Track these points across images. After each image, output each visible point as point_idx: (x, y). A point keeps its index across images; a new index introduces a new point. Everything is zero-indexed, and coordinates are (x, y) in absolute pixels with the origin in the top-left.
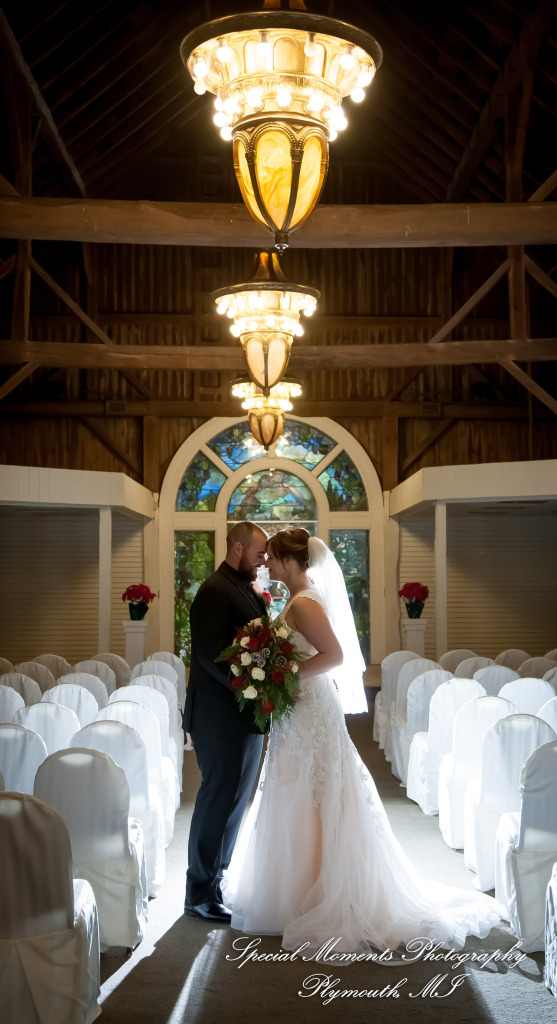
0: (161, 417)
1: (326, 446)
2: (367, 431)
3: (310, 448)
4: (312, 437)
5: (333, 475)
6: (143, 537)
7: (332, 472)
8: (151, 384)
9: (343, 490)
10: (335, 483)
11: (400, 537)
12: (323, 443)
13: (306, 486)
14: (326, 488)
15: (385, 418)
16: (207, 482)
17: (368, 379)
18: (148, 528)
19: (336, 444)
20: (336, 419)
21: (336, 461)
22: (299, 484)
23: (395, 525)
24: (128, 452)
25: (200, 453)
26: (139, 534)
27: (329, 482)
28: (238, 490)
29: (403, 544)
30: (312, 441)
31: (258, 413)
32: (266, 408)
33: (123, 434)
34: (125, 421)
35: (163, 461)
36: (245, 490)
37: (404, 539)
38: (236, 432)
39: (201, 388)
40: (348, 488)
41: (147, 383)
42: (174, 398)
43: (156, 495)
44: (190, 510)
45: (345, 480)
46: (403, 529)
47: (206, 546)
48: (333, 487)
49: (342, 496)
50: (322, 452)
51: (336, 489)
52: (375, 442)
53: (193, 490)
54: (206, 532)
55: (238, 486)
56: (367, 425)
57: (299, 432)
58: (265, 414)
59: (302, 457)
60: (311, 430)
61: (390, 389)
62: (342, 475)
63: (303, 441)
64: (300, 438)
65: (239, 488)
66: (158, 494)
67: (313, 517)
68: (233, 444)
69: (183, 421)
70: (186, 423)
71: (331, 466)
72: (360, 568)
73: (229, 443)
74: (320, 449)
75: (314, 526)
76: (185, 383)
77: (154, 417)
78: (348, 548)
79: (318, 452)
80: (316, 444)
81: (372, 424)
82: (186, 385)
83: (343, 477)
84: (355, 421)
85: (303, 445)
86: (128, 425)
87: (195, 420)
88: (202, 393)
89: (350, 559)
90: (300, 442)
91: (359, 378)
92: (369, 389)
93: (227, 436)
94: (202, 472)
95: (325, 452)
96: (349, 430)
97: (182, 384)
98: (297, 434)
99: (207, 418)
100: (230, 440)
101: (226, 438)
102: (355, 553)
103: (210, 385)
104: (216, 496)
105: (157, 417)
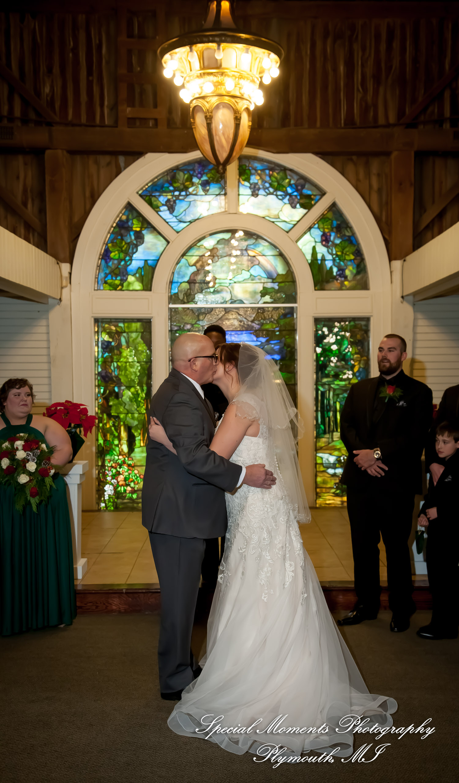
0: (72, 152)
1: (309, 197)
2: (368, 175)
3: (286, 200)
4: (290, 185)
5: (319, 239)
6: (48, 326)
7: (317, 233)
8: (57, 105)
9: (334, 260)
10: (321, 250)
11: (415, 326)
12: (306, 192)
13: (281, 255)
14: (309, 257)
15: (395, 154)
16: (140, 248)
17: (369, 98)
18: (55, 314)
19: (323, 193)
20: (323, 155)
21: (323, 218)
22: (270, 252)
23: (408, 309)
24: (25, 204)
25: (130, 207)
26: (44, 322)
27: (314, 248)
28: (183, 261)
29: (419, 337)
30: (289, 190)
31: (206, 105)
32: (221, 95)
33: (18, 178)
34: (20, 159)
35: (76, 219)
36: (193, 260)
37: (419, 330)
38: (181, 176)
39: (129, 109)
40: (339, 258)
41: (51, 104)
42: (91, 124)
43: (65, 267)
44: (114, 288)
45: (336, 245)
46: (419, 316)
47: (139, 339)
48: (319, 257)
49: (331, 268)
50: (303, 206)
51: (323, 259)
52: (380, 191)
53: (120, 260)
54: (139, 320)
55: (183, 255)
56: (367, 165)
57: (270, 176)
58: (217, 107)
59: (274, 212)
60: (288, 172)
61: (401, 113)
62: (332, 238)
63: (276, 190)
64: (271, 185)
65: (185, 257)
66: (68, 265)
67: (292, 298)
68: (177, 193)
69: (104, 160)
70: (109, 164)
71: (316, 226)
72: (356, 369)
73: (171, 191)
74: (301, 201)
75: (291, 311)
76: (106, 103)
77: (59, 151)
78: (338, 343)
79: (298, 206)
80: (295, 194)
81: (375, 165)
82: (107, 107)
83: (333, 242)
84: (351, 160)
85: (277, 196)
86: (26, 164)
87: (121, 159)
88: (130, 116)
89: (342, 357)
90: (271, 190)
91: (358, 96)
92: (372, 114)
93: (167, 181)
94: (132, 233)
95: (307, 205)
96: (343, 173)
97: (102, 105)
98: (267, 179)
99: (138, 154)
100: (171, 188)
101: (166, 185)
102: (349, 350)
103: (142, 105)
104: (153, 268)
105: (65, 152)
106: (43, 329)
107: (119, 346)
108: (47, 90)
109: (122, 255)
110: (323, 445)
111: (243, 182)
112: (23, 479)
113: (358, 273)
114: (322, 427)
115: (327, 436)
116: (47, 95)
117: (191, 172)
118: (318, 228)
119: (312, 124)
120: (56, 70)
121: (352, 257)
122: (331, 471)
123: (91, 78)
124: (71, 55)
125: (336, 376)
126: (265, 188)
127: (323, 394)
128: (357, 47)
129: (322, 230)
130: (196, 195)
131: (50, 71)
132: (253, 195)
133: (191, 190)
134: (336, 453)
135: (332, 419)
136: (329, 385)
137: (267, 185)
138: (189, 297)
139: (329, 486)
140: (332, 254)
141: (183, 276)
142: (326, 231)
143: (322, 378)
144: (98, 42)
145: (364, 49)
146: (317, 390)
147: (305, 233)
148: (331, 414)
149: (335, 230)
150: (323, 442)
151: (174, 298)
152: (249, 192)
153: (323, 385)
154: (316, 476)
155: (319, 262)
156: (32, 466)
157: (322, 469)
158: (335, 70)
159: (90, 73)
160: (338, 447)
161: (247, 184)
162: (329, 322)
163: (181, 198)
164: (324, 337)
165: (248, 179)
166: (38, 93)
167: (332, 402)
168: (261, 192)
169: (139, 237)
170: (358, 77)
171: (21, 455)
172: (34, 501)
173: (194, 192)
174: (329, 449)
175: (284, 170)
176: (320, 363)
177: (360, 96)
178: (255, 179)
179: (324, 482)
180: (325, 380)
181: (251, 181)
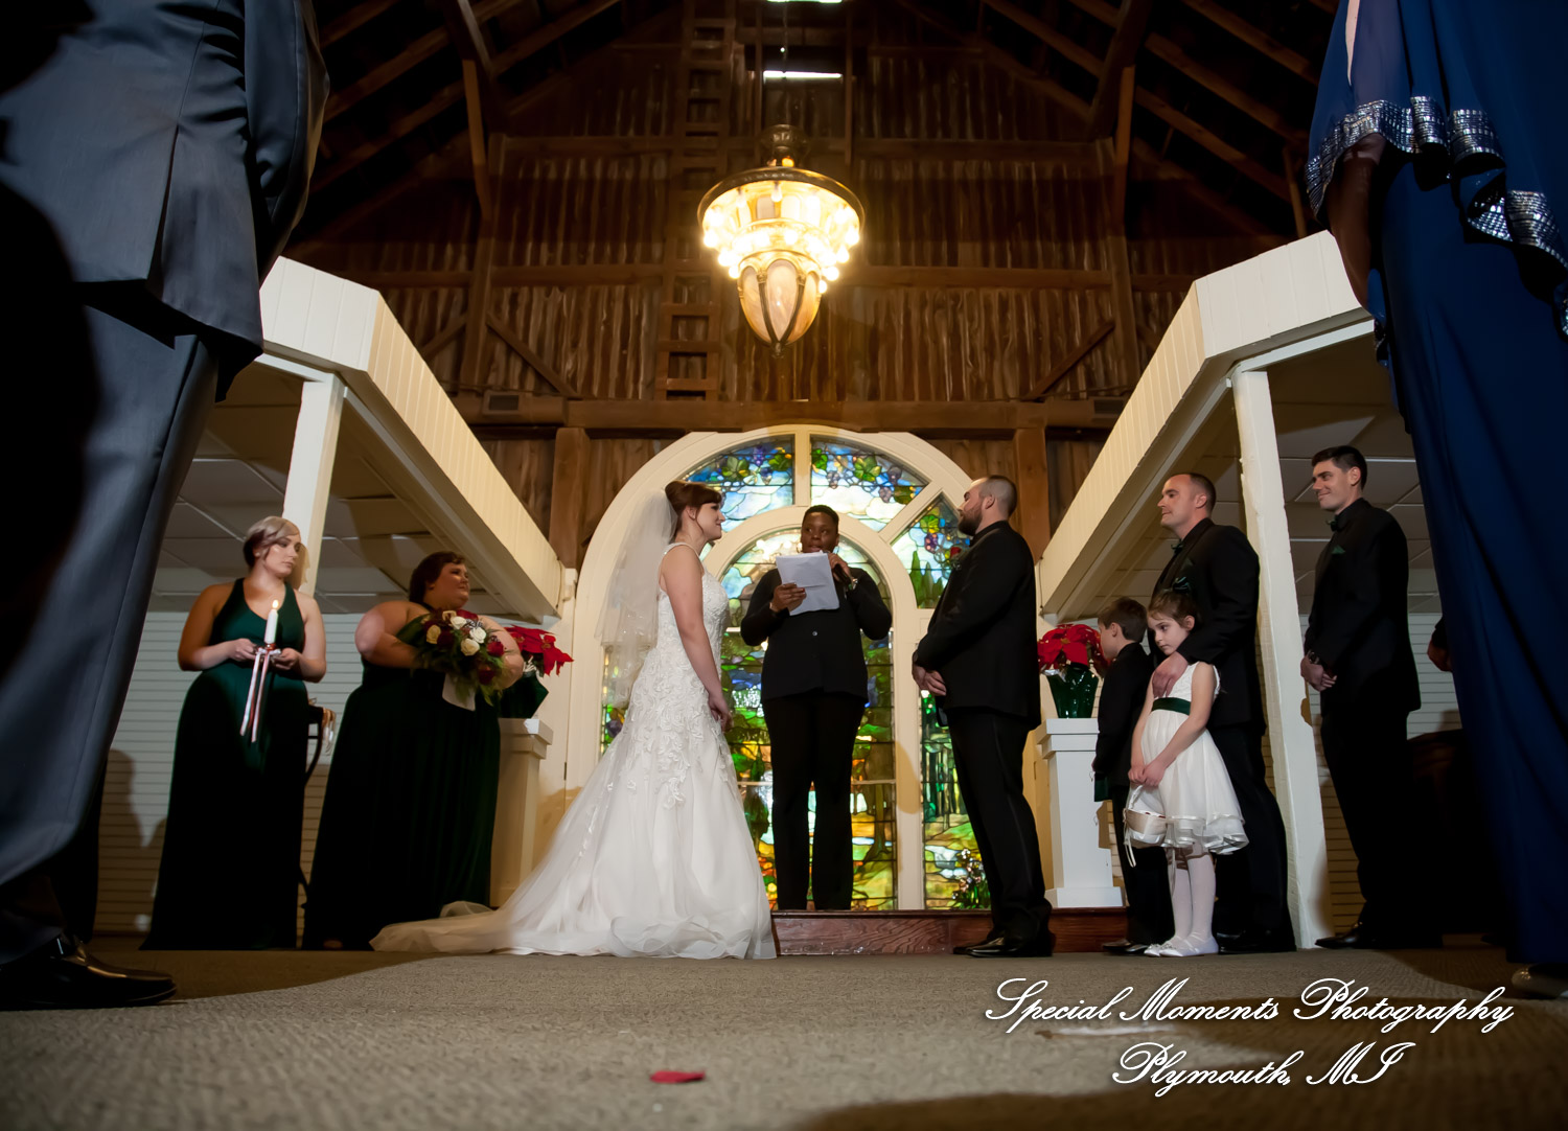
0: (594, 434)
1: (906, 488)
3: (876, 493)
4: (881, 474)
5: (921, 542)
7: (918, 535)
8: (580, 383)
9: (943, 570)
10: (926, 558)
12: (901, 482)
14: (908, 565)
15: (1019, 434)
17: (982, 373)
19: (925, 483)
20: (925, 435)
21: (925, 514)
27: (915, 554)
28: (733, 570)
30: (880, 480)
33: (520, 467)
36: (747, 569)
38: (734, 463)
39: (669, 381)
41: (572, 380)
42: (621, 397)
43: (571, 573)
45: (945, 550)
48: (923, 566)
49: (940, 580)
50: (899, 500)
51: (928, 569)
55: (734, 562)
56: (983, 450)
57: (854, 463)
59: (860, 508)
60: (878, 458)
61: (1023, 389)
62: (940, 542)
63: (862, 479)
64: (855, 474)
65: (735, 565)
66: (573, 571)
68: (727, 484)
69: (634, 444)
70: (640, 449)
71: (918, 525)
73: (719, 482)
74: (897, 494)
76: (642, 379)
77: (576, 430)
79: (892, 499)
80: (888, 484)
81: (994, 449)
82: (643, 383)
83: (941, 547)
84: (962, 444)
85: (863, 487)
86: (532, 451)
87: (656, 443)
88: (670, 388)
90: (855, 480)
91: (966, 371)
92: (986, 391)
93: (715, 469)
95: (903, 497)
96: (951, 457)
97: (636, 381)
98: (850, 466)
99: (677, 434)
100: (721, 478)
101: (714, 474)
103: (687, 376)
105: (583, 430)
108: (569, 366)
110: (935, 833)
111: (817, 470)
114: (933, 805)
115: (940, 819)
116: (568, 372)
117: (748, 459)
118: (921, 528)
119: (909, 396)
120: (583, 344)
122: (947, 873)
123: (624, 352)
124: (602, 328)
126: (846, 478)
127: (933, 756)
128: (962, 318)
129: (925, 530)
130: (753, 485)
131: (575, 345)
132: (830, 486)
133: (746, 480)
134: (955, 845)
135: (947, 794)
136: (941, 744)
137: (850, 474)
139: (944, 896)
140: (940, 562)
141: (733, 591)
142: (932, 531)
143: (932, 733)
144: (637, 313)
145: (971, 320)
146: (924, 751)
147: (902, 534)
148: (945, 787)
149: (943, 530)
150: (934, 828)
152: (826, 482)
153: (933, 743)
154: (925, 880)
155: (923, 572)
157: (934, 870)
158: (937, 341)
159: (624, 346)
160: (957, 837)
161: (822, 472)
163: (732, 489)
165: (824, 467)
166: (557, 369)
167: (946, 770)
168: (842, 482)
170: (966, 350)
173: (751, 483)
174: (945, 838)
175: (873, 455)
176: (928, 712)
177: (970, 370)
178: (834, 466)
179: (938, 890)
180: (935, 737)
181: (828, 469)
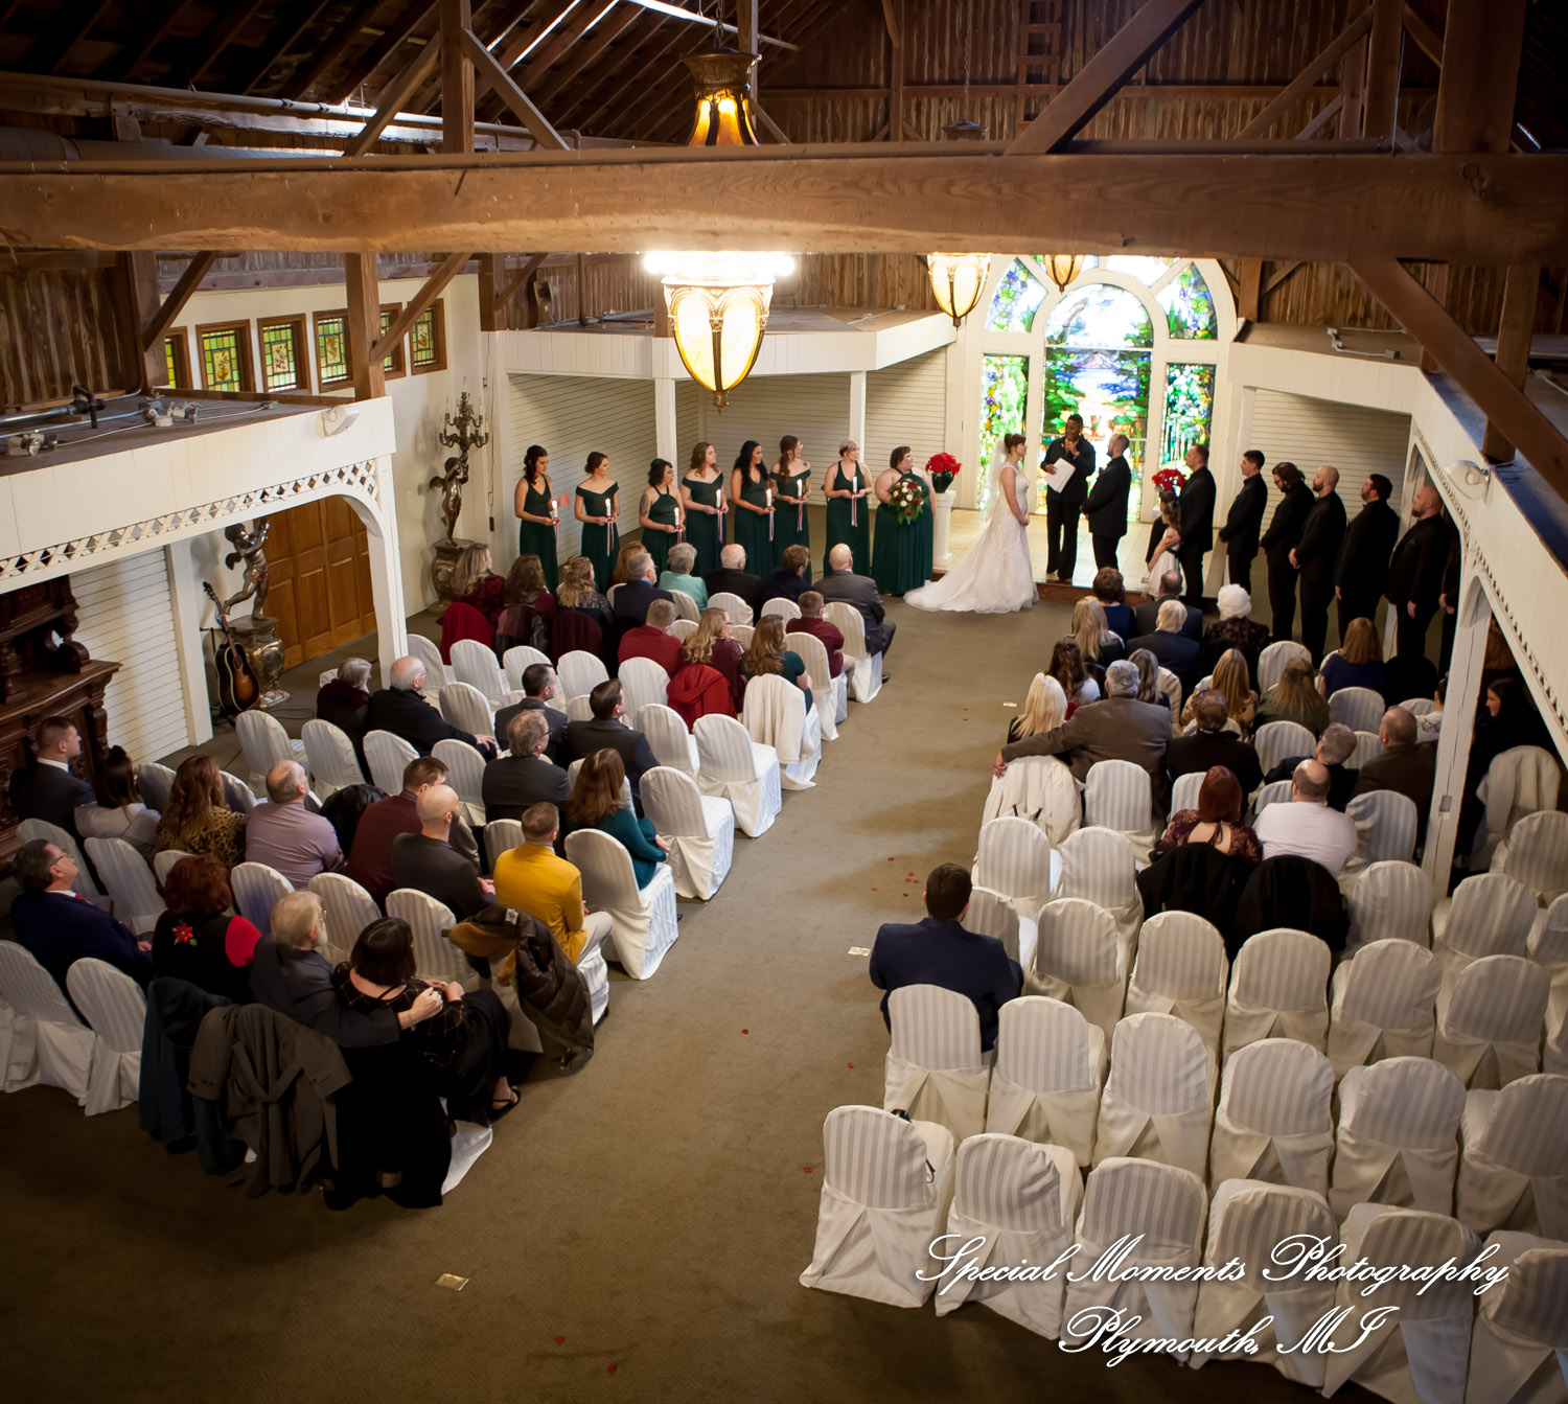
5: (1177, 293)
9: (1189, 312)
10: (1179, 303)
13: (1143, 307)
14: (1167, 310)
16: (1024, 296)
21: (1183, 276)
22: (1132, 302)
25: (1017, 261)
27: (1172, 301)
45: (1192, 299)
48: (1176, 309)
49: (1186, 319)
54: (1020, 356)
62: (1189, 293)
65: (1061, 305)
67: (1149, 344)
72: (1201, 408)
75: (1149, 354)
78: (1188, 385)
89: (1191, 398)
94: (1018, 283)
102: (1197, 391)
104: (1034, 314)
106: (943, 361)
107: (1002, 377)
109: (1009, 300)
112: (904, 504)
113: (1210, 324)
114: (1169, 455)
115: (1173, 462)
118: (1178, 284)
121: (1206, 310)
125: (1183, 413)
127: (1171, 427)
128: (1225, 124)
129: (1181, 286)
135: (1178, 448)
136: (1177, 419)
138: (1062, 337)
141: (1059, 321)
142: (1185, 287)
143: (1172, 413)
145: (1231, 125)
146: (1167, 423)
147: (1166, 287)
148: (1176, 445)
149: (1192, 286)
151: (1050, 340)
153: (1172, 419)
155: (1176, 314)
156: (910, 497)
162: (1181, 366)
164: (1175, 378)
167: (1179, 435)
169: (1024, 284)
171: (905, 490)
172: (909, 519)
176: (1170, 400)
180: (1173, 415)
